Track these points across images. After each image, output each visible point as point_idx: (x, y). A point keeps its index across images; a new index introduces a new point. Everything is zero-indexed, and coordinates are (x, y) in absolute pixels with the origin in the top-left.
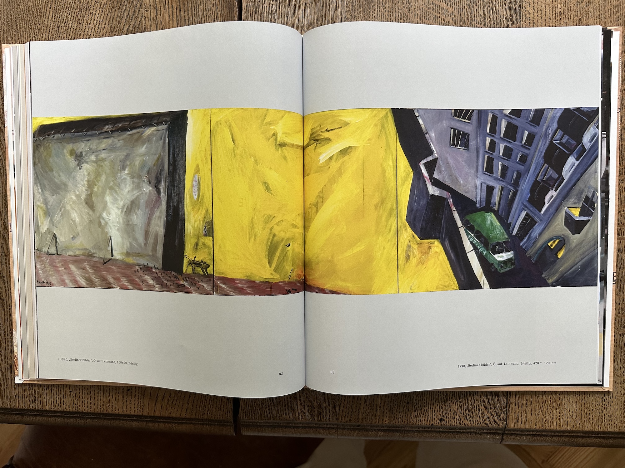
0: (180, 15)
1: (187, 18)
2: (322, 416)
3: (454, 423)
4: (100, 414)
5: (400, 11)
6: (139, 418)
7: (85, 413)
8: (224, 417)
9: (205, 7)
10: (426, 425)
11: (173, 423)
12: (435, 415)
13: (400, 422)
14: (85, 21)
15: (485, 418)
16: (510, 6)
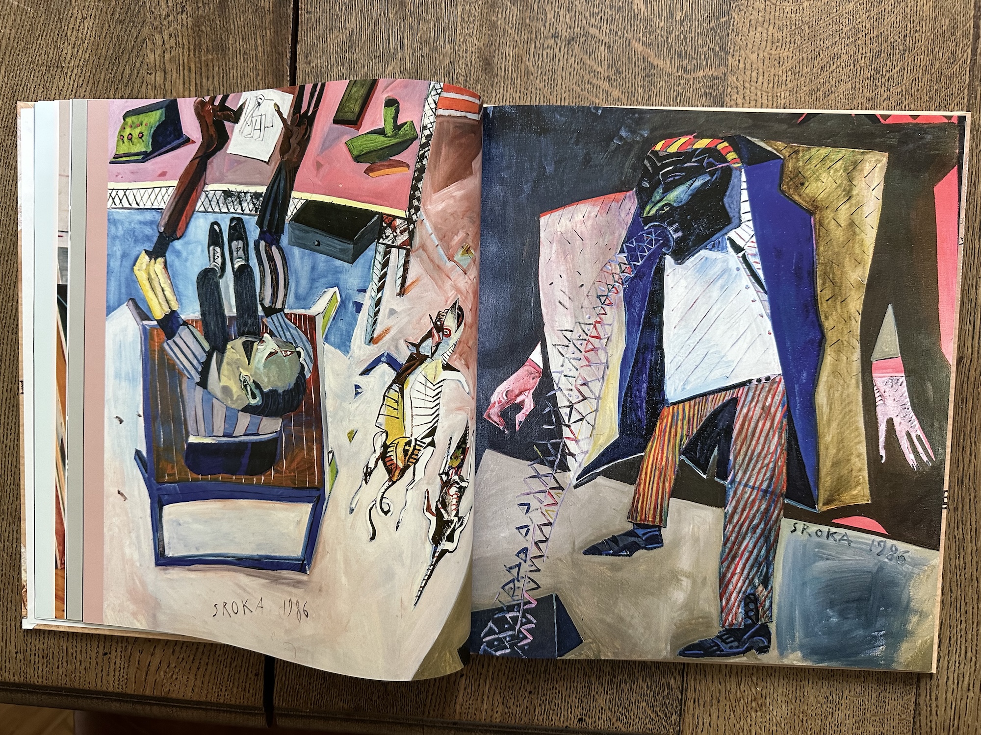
0: (201, 82)
1: (211, 88)
2: (399, 708)
3: (601, 725)
4: (61, 689)
5: (538, 92)
6: (122, 697)
7: (37, 686)
8: (250, 701)
9: (239, 73)
10: (557, 727)
11: (173, 706)
12: (571, 713)
13: (517, 721)
14: (55, 85)
15: (647, 720)
16: (707, 91)
